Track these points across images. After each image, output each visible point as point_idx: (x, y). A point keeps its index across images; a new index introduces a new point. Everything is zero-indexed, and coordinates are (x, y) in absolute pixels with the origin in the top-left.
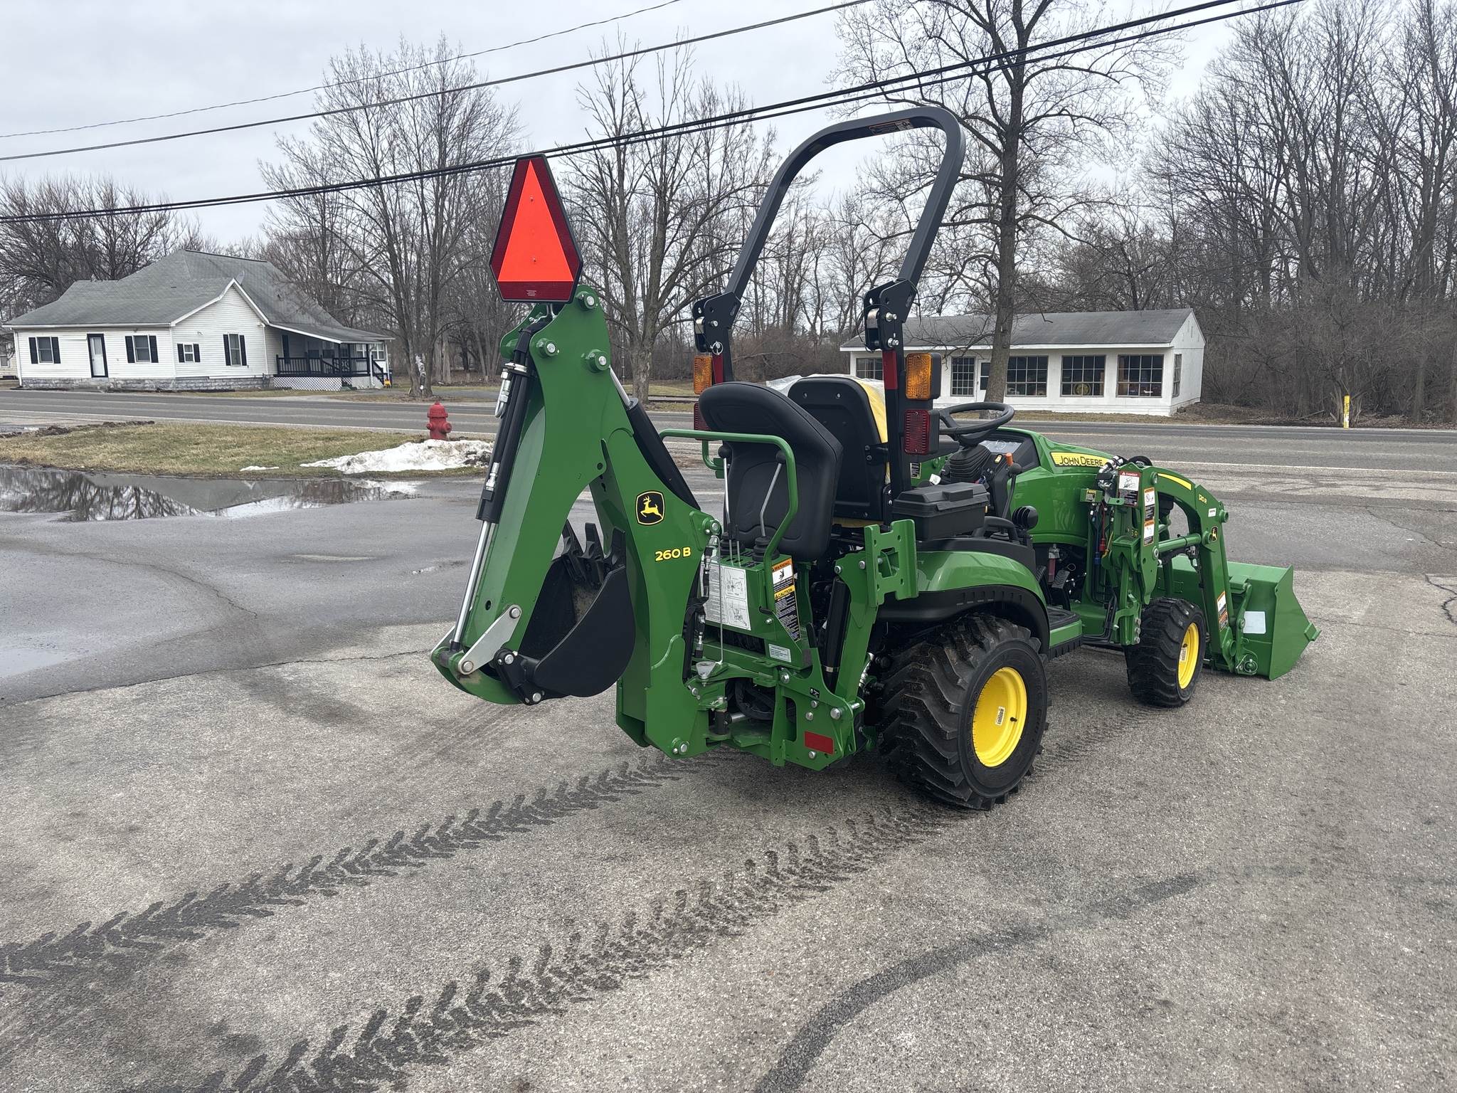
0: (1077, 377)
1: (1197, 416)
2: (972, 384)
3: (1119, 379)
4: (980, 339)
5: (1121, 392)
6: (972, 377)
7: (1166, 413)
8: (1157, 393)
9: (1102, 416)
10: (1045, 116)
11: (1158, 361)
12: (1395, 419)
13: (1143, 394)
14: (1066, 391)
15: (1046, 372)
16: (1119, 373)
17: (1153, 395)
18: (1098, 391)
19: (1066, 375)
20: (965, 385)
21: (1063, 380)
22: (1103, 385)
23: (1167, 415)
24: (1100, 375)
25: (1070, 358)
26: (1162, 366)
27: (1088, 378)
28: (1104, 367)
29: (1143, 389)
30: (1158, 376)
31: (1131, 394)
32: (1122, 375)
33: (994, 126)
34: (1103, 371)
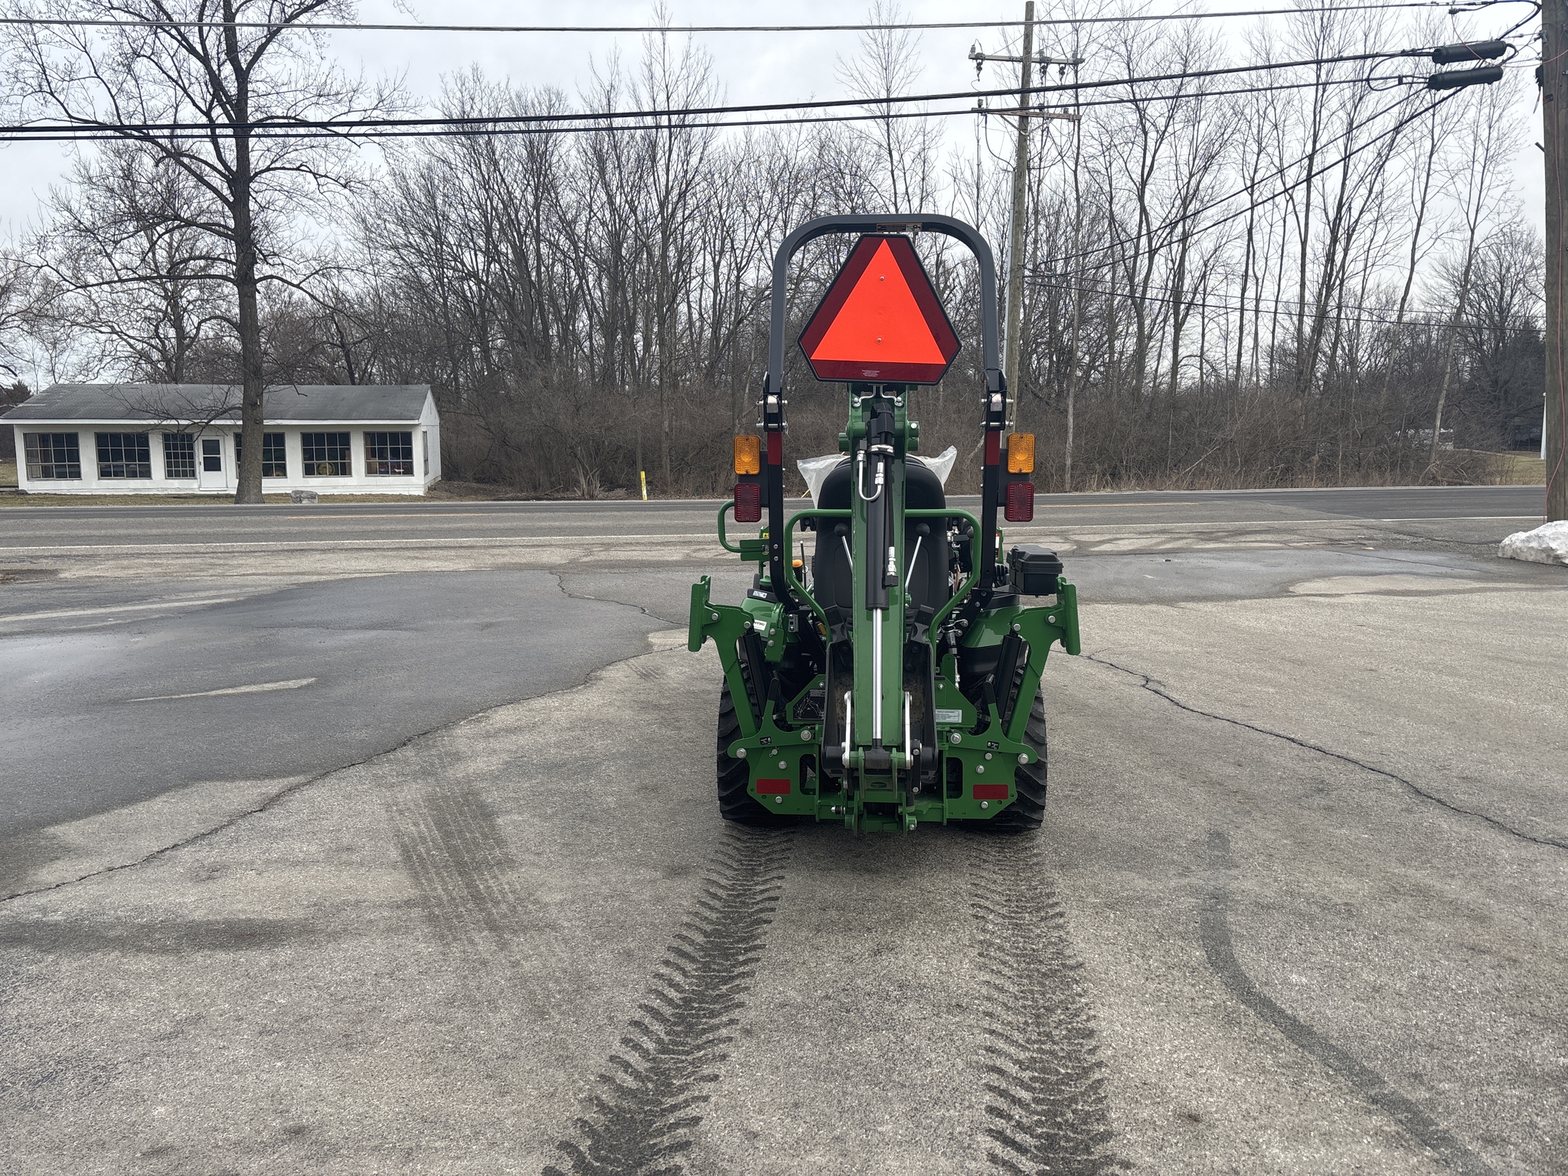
0: (321, 455)
1: (449, 494)
2: (192, 465)
3: (367, 458)
4: (224, 412)
5: (370, 471)
6: (192, 456)
7: (420, 492)
8: (409, 471)
9: (353, 498)
10: (268, 169)
11: (407, 438)
12: (621, 492)
13: (394, 473)
14: (309, 471)
15: (284, 450)
16: (367, 450)
17: (404, 473)
18: (344, 470)
19: (307, 455)
20: (184, 465)
21: (305, 459)
22: (350, 464)
23: (421, 494)
24: (345, 453)
25: (310, 435)
26: (411, 444)
27: (333, 456)
28: (349, 444)
29: (393, 467)
30: (409, 453)
31: (381, 473)
32: (370, 453)
33: (219, 172)
34: (349, 449)
